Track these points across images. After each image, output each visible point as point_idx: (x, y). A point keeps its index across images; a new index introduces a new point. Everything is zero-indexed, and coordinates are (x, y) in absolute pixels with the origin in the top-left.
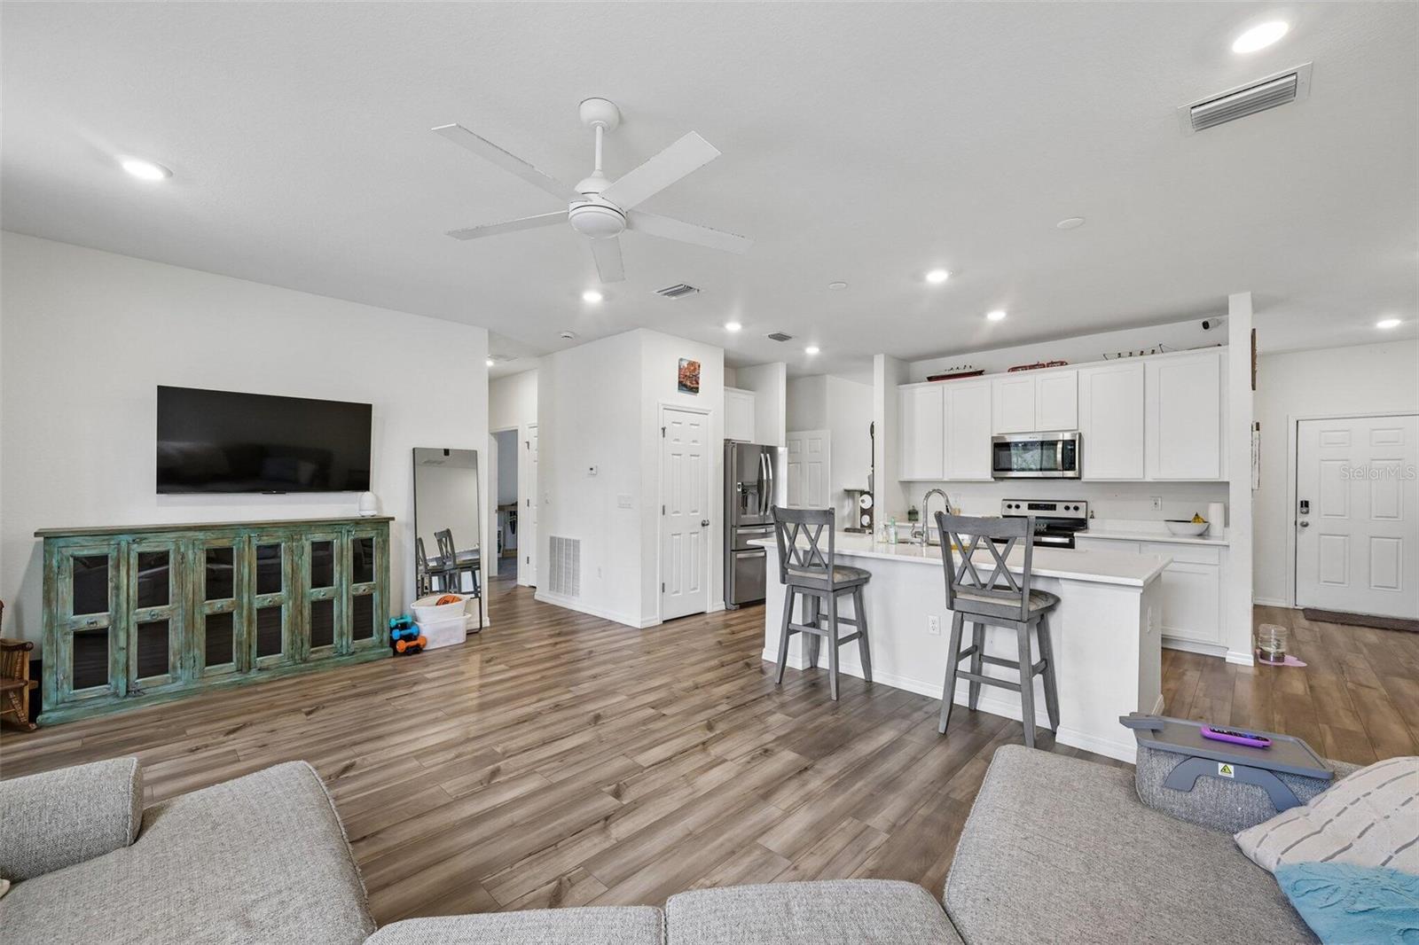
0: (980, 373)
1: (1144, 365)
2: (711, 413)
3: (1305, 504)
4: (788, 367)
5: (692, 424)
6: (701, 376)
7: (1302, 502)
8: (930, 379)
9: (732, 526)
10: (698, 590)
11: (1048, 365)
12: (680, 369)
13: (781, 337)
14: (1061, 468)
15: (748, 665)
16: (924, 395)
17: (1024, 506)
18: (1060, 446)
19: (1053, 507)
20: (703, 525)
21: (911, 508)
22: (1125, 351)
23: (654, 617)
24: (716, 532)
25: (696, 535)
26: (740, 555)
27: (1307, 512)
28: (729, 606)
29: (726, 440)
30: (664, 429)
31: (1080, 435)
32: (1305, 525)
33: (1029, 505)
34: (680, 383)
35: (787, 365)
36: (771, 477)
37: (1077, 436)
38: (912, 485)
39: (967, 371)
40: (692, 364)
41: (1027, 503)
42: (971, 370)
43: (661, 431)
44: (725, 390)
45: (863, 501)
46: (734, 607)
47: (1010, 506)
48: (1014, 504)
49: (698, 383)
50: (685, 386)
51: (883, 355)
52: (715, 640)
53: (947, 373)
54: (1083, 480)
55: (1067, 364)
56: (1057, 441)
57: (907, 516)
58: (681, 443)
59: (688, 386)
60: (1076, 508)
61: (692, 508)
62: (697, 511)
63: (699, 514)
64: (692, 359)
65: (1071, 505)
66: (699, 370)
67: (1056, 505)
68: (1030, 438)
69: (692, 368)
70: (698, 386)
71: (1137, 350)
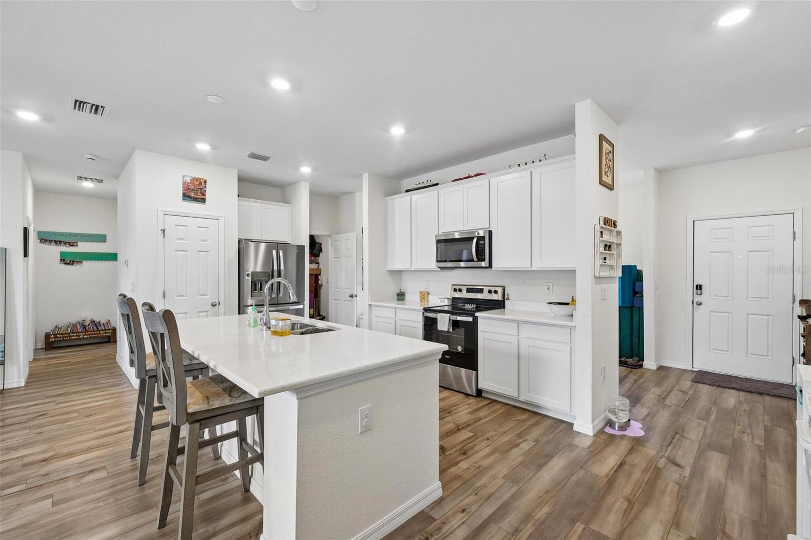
0: (437, 184)
1: (531, 172)
2: (222, 219)
3: (699, 287)
5: (199, 227)
6: (208, 189)
7: (697, 286)
8: (408, 191)
9: (244, 306)
11: (474, 176)
12: (184, 184)
13: (258, 157)
14: (476, 260)
17: (464, 291)
18: (475, 240)
19: (481, 291)
20: (213, 305)
21: (399, 291)
22: (522, 162)
25: (205, 314)
27: (701, 294)
30: (164, 231)
31: (490, 233)
32: (700, 304)
33: (467, 288)
34: (184, 194)
35: (310, 184)
36: (282, 268)
37: (488, 233)
38: (402, 273)
39: (428, 184)
40: (196, 179)
41: (466, 287)
42: (431, 183)
43: (160, 232)
44: (238, 200)
47: (456, 290)
48: (458, 288)
49: (204, 195)
50: (188, 196)
51: (368, 174)
53: (417, 187)
54: (493, 269)
55: (484, 174)
56: (473, 237)
57: (396, 297)
58: (187, 242)
59: (194, 197)
60: (496, 292)
61: (201, 293)
62: (207, 295)
63: (208, 297)
64: (197, 176)
65: (493, 289)
66: (206, 184)
67: (483, 289)
68: (457, 236)
69: (197, 183)
70: (204, 197)
71: (530, 161)
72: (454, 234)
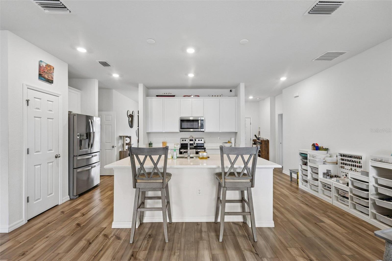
0: (174, 96)
1: (219, 99)
2: (60, 97)
4: (99, 82)
5: (48, 101)
6: (55, 74)
8: (157, 96)
9: (74, 156)
10: (53, 194)
12: (40, 67)
13: (105, 64)
14: (200, 128)
15: (106, 236)
16: (155, 102)
18: (200, 121)
20: (56, 157)
21: (150, 142)
22: (214, 95)
23: (21, 220)
24: (64, 161)
25: (51, 164)
26: (79, 170)
28: (72, 197)
29: (69, 112)
30: (28, 101)
34: (40, 75)
35: (98, 81)
38: (149, 134)
39: (170, 95)
40: (48, 66)
42: (171, 95)
43: (25, 103)
45: (126, 140)
46: (75, 197)
47: (183, 140)
48: (184, 139)
49: (53, 78)
50: (44, 77)
51: (142, 84)
52: (74, 224)
53: (163, 95)
54: (205, 132)
55: (199, 96)
56: (199, 120)
58: (41, 111)
59: (47, 79)
60: (201, 140)
61: (49, 149)
62: (52, 151)
63: (53, 151)
64: (49, 64)
66: (54, 71)
67: (196, 140)
68: (191, 118)
69: (49, 69)
70: (52, 80)
71: (217, 95)
72: (190, 118)
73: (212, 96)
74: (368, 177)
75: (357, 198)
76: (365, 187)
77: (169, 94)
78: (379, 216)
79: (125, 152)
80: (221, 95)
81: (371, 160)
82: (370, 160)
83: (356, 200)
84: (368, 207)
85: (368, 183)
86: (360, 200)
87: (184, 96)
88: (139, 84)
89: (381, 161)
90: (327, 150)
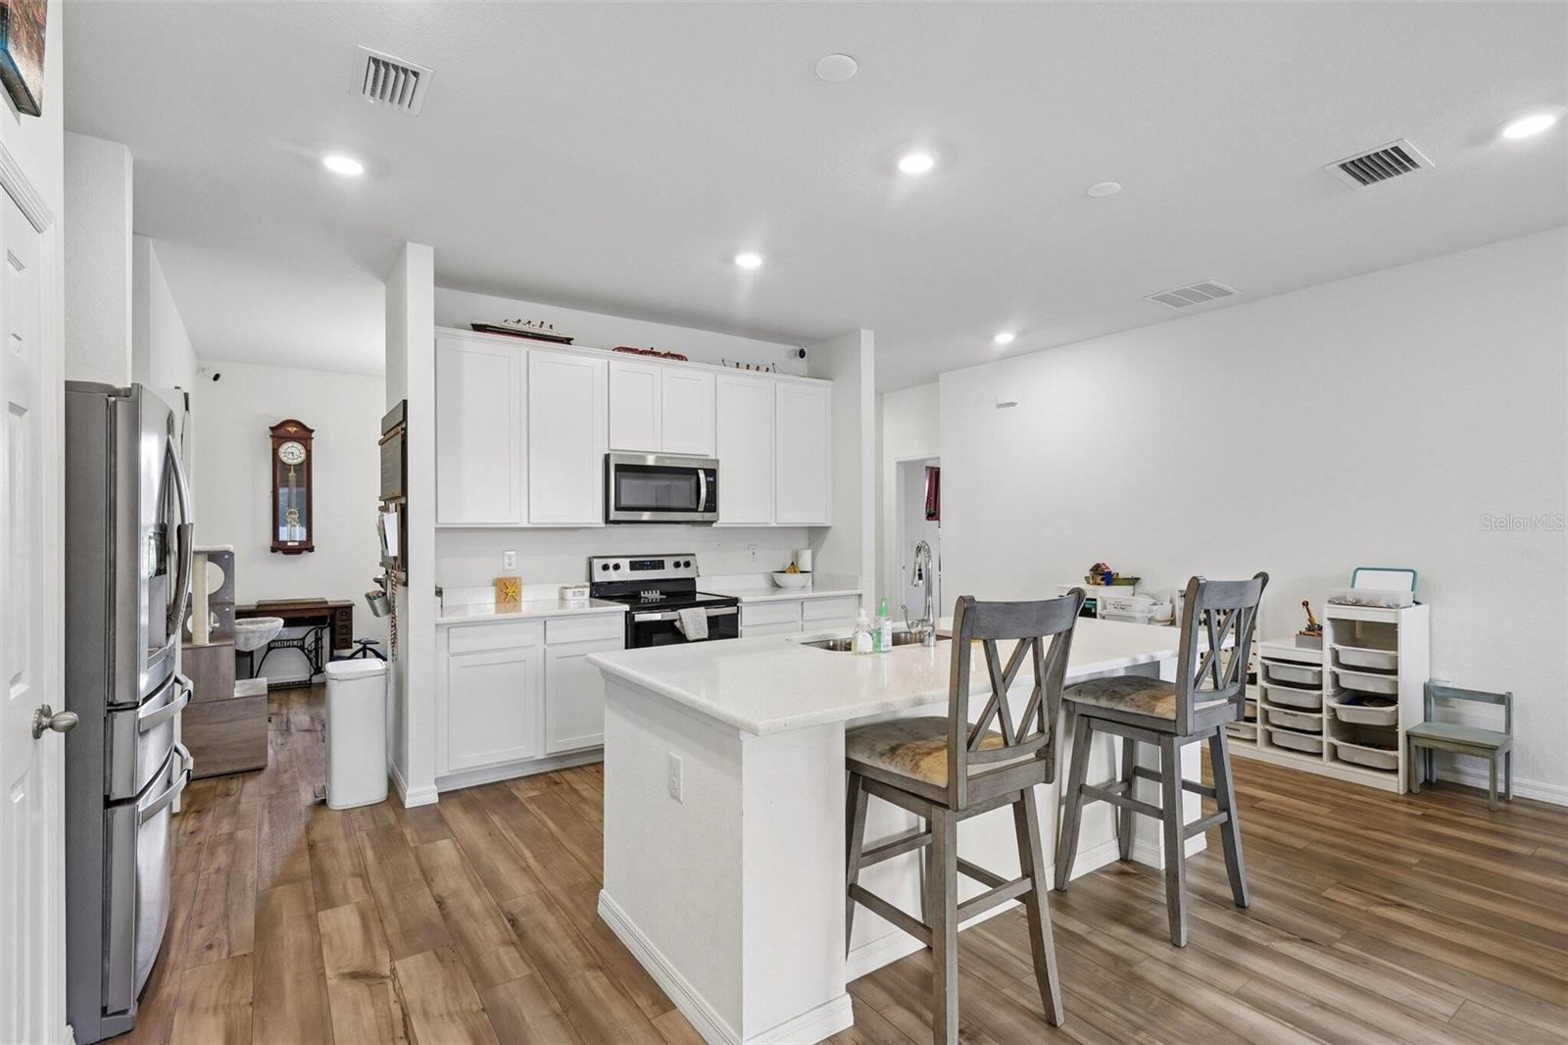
0: (567, 342)
1: (775, 384)
8: (477, 328)
9: (114, 708)
11: (665, 356)
17: (625, 563)
18: (702, 476)
19: (660, 564)
22: (743, 362)
33: (631, 562)
39: (543, 333)
41: (628, 560)
42: (552, 333)
47: (606, 567)
51: (431, 250)
53: (511, 326)
55: (687, 360)
56: (699, 469)
65: (682, 560)
67: (663, 561)
68: (651, 461)
71: (753, 364)
72: (644, 458)
73: (738, 364)
74: (1322, 649)
75: (1285, 713)
76: (1309, 679)
77: (543, 328)
78: (1347, 750)
79: (205, 653)
80: (771, 368)
81: (1329, 602)
82: (1327, 604)
83: (1278, 717)
84: (1320, 733)
85: (1320, 665)
86: (1296, 715)
87: (620, 349)
88: (409, 245)
89: (1357, 604)
90: (1133, 581)
